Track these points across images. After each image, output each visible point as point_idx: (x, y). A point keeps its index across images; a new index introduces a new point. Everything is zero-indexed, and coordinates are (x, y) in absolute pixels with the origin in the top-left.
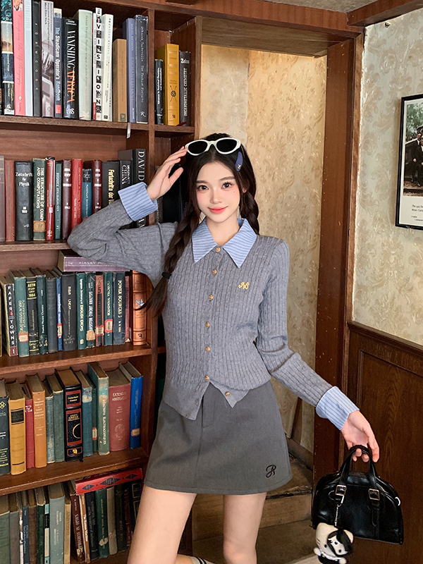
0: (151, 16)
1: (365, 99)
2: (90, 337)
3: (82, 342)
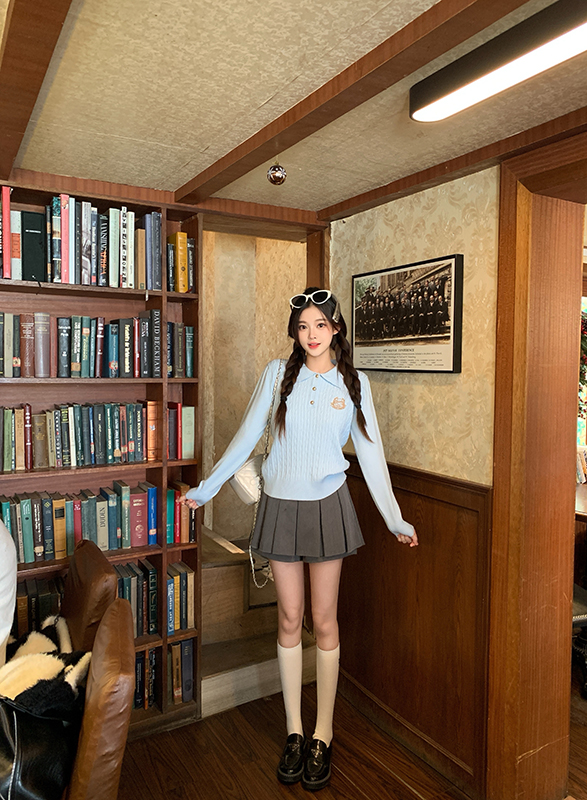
0: (164, 212)
2: (117, 454)
3: (110, 457)
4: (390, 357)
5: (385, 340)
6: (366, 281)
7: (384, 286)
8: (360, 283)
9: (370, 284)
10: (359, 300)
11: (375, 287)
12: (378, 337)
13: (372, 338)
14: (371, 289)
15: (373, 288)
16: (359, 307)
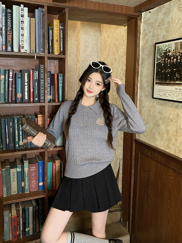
2: (21, 144)
3: (17, 145)
4: (179, 93)
5: (176, 82)
6: (164, 46)
7: (177, 49)
8: (160, 47)
9: (167, 47)
10: (159, 57)
11: (171, 50)
12: (172, 80)
13: (167, 81)
14: (168, 50)
15: (169, 50)
16: (159, 61)
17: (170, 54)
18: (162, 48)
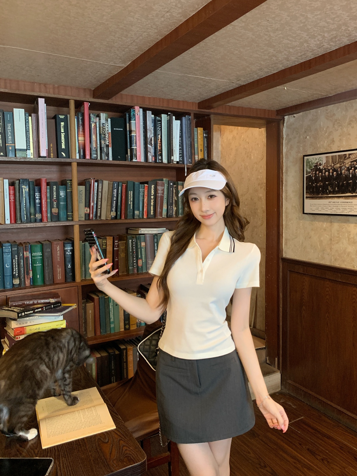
0: (192, 115)
1: (285, 150)
4: (333, 206)
5: (329, 195)
6: (314, 159)
7: (328, 162)
8: (309, 160)
9: (317, 161)
10: (309, 170)
11: (322, 163)
12: (324, 194)
13: (319, 194)
14: (318, 164)
15: (320, 163)
16: (309, 174)
17: (321, 167)
18: (312, 161)
